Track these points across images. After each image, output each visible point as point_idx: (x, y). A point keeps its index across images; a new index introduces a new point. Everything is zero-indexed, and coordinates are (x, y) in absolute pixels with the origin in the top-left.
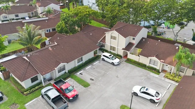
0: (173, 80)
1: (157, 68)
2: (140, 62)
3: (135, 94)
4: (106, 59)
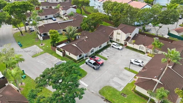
0: (151, 57)
1: (143, 51)
2: (134, 48)
3: (132, 63)
4: (114, 46)
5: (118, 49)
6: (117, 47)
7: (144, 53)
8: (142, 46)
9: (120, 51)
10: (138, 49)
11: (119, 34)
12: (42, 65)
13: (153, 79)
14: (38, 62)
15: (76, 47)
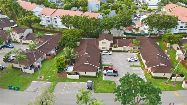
0: (134, 53)
1: (126, 50)
2: (119, 50)
3: (130, 61)
4: (106, 54)
5: (110, 55)
6: (109, 54)
7: (127, 52)
8: (125, 47)
9: (112, 56)
10: (122, 50)
11: (105, 43)
12: (72, 94)
13: (160, 65)
14: (63, 94)
15: (88, 65)
